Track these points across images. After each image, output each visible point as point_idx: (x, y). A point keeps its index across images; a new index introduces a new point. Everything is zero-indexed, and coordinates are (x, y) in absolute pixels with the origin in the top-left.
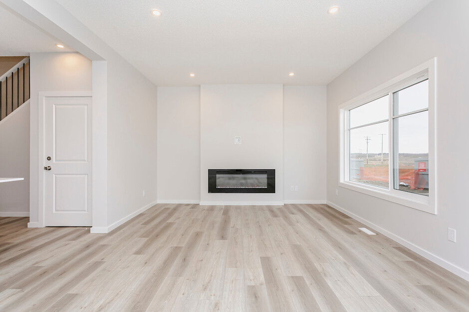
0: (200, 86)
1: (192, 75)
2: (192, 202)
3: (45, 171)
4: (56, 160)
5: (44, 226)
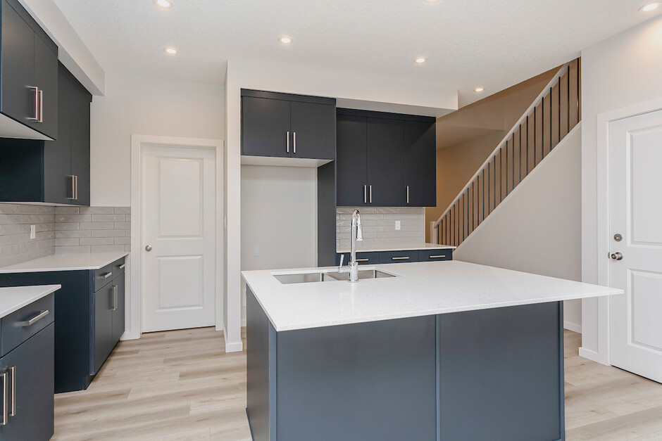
3: (611, 262)
4: (633, 242)
5: (609, 363)
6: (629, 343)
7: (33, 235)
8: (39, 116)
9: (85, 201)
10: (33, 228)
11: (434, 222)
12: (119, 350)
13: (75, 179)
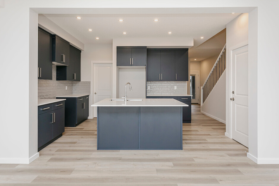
3: (231, 101)
4: (237, 94)
5: (231, 138)
6: (236, 130)
7: (66, 89)
8: (64, 61)
9: (79, 79)
10: (66, 87)
11: (202, 87)
12: (86, 121)
13: (75, 75)
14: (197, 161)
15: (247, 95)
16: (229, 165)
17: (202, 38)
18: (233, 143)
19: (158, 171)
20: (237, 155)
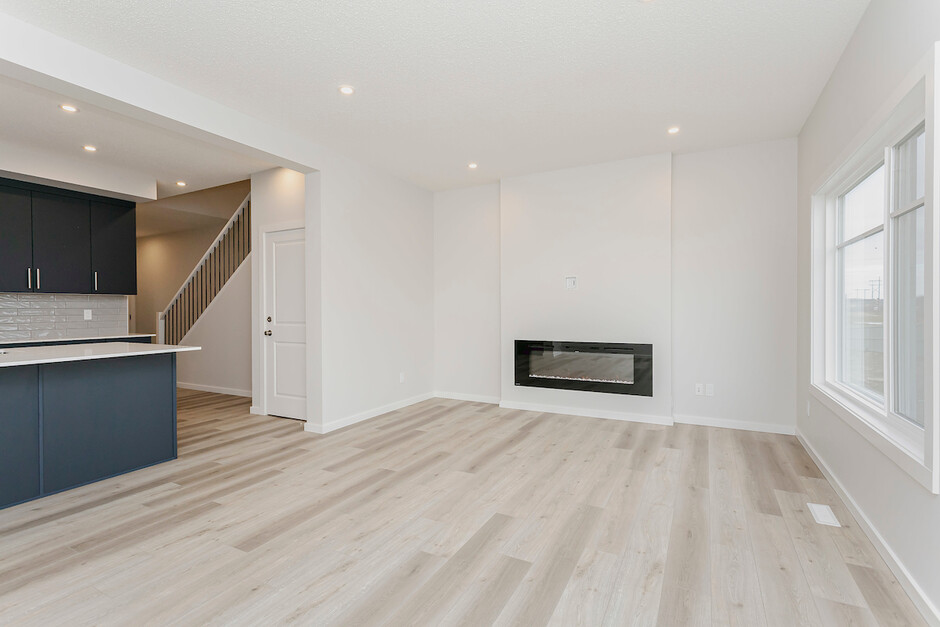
0: (499, 181)
1: (473, 166)
2: (489, 399)
3: (266, 338)
4: (277, 324)
5: (266, 413)
6: (275, 395)
11: (160, 313)
14: (223, 463)
15: (305, 323)
16: (284, 449)
17: (181, 184)
18: (269, 422)
19: (148, 505)
20: (288, 434)
